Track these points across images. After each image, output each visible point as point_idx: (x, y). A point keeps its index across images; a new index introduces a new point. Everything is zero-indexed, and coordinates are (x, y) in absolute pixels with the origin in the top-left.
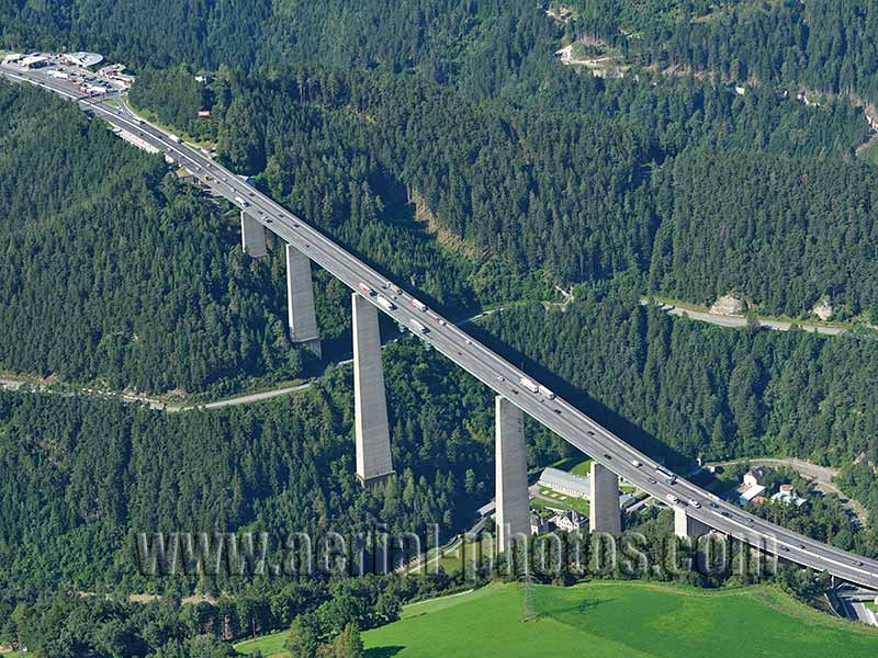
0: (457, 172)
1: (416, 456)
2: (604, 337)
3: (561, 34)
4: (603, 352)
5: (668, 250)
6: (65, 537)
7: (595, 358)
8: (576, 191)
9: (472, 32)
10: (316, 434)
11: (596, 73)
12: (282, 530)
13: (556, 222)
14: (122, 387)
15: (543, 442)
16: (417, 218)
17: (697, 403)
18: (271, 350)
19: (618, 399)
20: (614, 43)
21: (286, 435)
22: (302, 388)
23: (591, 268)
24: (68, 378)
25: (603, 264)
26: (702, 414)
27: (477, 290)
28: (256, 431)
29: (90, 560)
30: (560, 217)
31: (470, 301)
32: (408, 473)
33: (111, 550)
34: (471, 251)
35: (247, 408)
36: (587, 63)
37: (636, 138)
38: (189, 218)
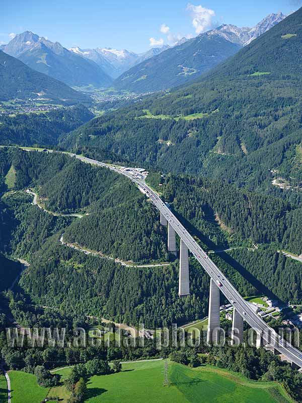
0: (229, 208)
1: (198, 290)
2: (264, 260)
3: (274, 177)
4: (263, 265)
5: (288, 237)
6: (91, 299)
7: (261, 267)
8: (263, 217)
9: (250, 175)
10: (168, 279)
11: (281, 187)
12: (150, 308)
13: (255, 225)
14: (116, 258)
15: (241, 290)
16: (216, 220)
17: (290, 285)
18: (160, 252)
19: (266, 281)
20: (287, 180)
21: (158, 279)
22: (167, 264)
23: (264, 240)
24: (103, 253)
25: (268, 239)
26: (291, 289)
27: (229, 242)
28: (150, 276)
29: (96, 307)
30: (257, 223)
31: (226, 245)
32: (194, 295)
33: (103, 305)
34: (229, 231)
35: (149, 268)
36: (279, 185)
37: (283, 203)
38: (146, 212)
